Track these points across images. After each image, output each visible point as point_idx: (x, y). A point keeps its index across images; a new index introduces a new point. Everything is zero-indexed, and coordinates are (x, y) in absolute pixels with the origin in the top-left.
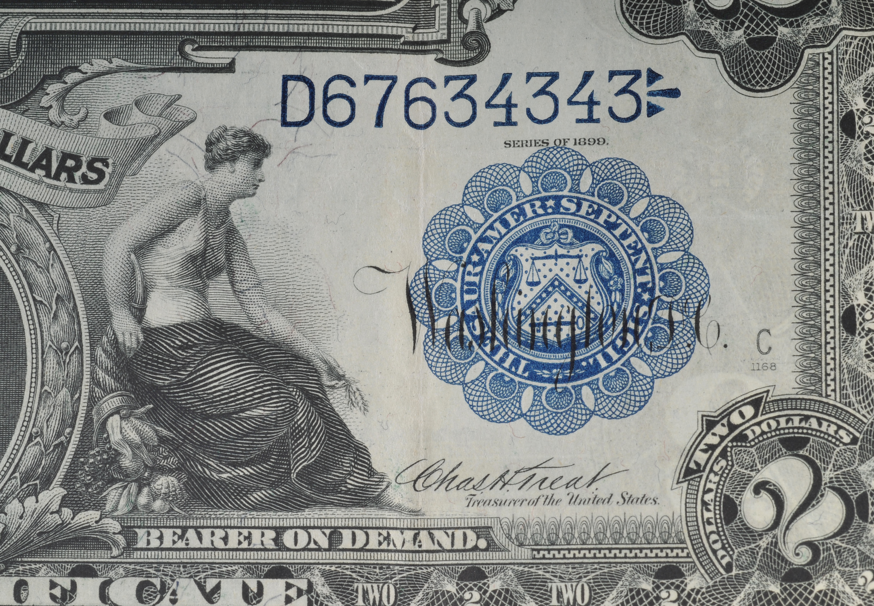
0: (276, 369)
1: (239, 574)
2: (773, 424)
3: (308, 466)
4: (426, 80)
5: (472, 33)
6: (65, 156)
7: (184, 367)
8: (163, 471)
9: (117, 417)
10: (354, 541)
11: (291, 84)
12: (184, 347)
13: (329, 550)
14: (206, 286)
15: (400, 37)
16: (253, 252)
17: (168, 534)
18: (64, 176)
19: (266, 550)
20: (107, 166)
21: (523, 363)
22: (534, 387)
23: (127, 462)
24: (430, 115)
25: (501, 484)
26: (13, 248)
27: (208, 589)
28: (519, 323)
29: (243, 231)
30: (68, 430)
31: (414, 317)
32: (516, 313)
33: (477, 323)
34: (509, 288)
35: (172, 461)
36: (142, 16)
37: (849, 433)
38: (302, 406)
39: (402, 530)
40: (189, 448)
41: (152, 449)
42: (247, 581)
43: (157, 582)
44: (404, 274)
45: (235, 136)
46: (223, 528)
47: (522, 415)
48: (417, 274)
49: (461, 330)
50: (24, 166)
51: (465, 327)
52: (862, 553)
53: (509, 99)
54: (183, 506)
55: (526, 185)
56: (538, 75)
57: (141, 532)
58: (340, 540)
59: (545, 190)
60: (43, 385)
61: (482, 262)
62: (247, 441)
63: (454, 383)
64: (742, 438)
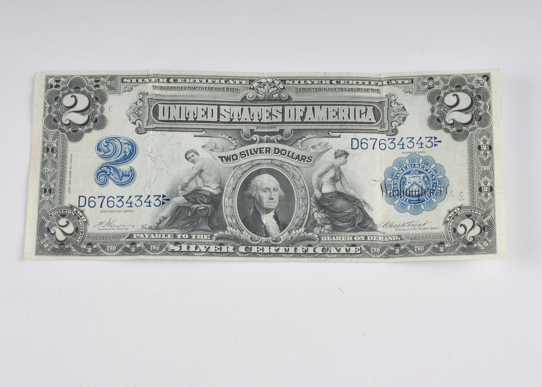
0: (352, 202)
1: (345, 246)
2: (464, 212)
3: (359, 223)
4: (384, 139)
5: (394, 129)
6: (303, 156)
7: (331, 202)
8: (327, 224)
9: (316, 212)
10: (370, 239)
11: (353, 140)
12: (331, 197)
13: (365, 240)
14: (335, 184)
15: (377, 130)
16: (346, 177)
17: (328, 238)
18: (302, 160)
19: (350, 241)
20: (312, 158)
21: (408, 200)
22: (410, 205)
23: (319, 222)
24: (385, 147)
25: (403, 226)
26: (292, 176)
27: (338, 249)
28: (406, 191)
29: (343, 172)
30: (305, 215)
31: (382, 191)
32: (406, 189)
33: (397, 191)
34: (404, 184)
35: (329, 222)
36: (319, 125)
37: (481, 213)
38: (358, 210)
39: (381, 236)
40: (333, 219)
41: (324, 219)
42: (347, 248)
43: (326, 248)
44: (380, 181)
45: (341, 152)
46: (341, 236)
47: (408, 211)
48: (383, 181)
49: (393, 193)
50: (293, 158)
51: (394, 192)
52: (484, 238)
53: (403, 143)
54: (332, 232)
55: (407, 162)
56: (409, 138)
57: (322, 237)
58: (367, 239)
59: (412, 163)
60: (299, 206)
61: (398, 178)
62: (346, 217)
63: (392, 205)
64: (457, 215)
